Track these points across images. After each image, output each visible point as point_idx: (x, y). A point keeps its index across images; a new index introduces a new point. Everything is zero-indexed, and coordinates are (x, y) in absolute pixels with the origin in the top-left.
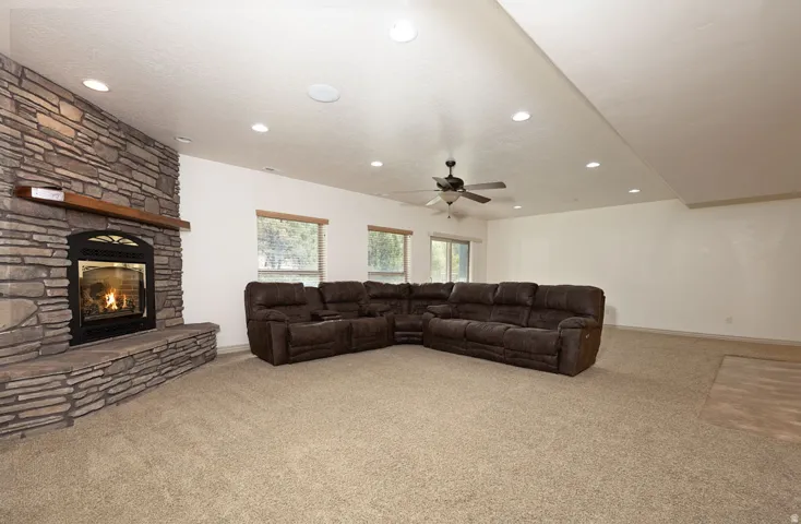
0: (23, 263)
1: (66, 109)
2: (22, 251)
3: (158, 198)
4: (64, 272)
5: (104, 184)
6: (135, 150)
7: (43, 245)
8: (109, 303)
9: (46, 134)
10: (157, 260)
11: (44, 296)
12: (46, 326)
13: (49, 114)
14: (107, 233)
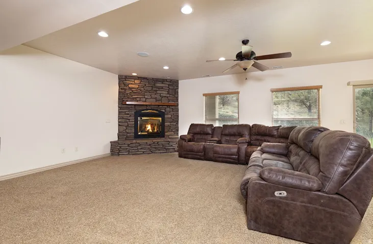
0: (123, 118)
1: (137, 81)
2: (123, 116)
3: (167, 97)
4: (133, 120)
5: (146, 97)
6: (159, 85)
7: (128, 114)
8: (148, 129)
9: (131, 89)
10: (166, 116)
11: (128, 126)
12: (128, 133)
13: (132, 84)
14: (147, 110)
